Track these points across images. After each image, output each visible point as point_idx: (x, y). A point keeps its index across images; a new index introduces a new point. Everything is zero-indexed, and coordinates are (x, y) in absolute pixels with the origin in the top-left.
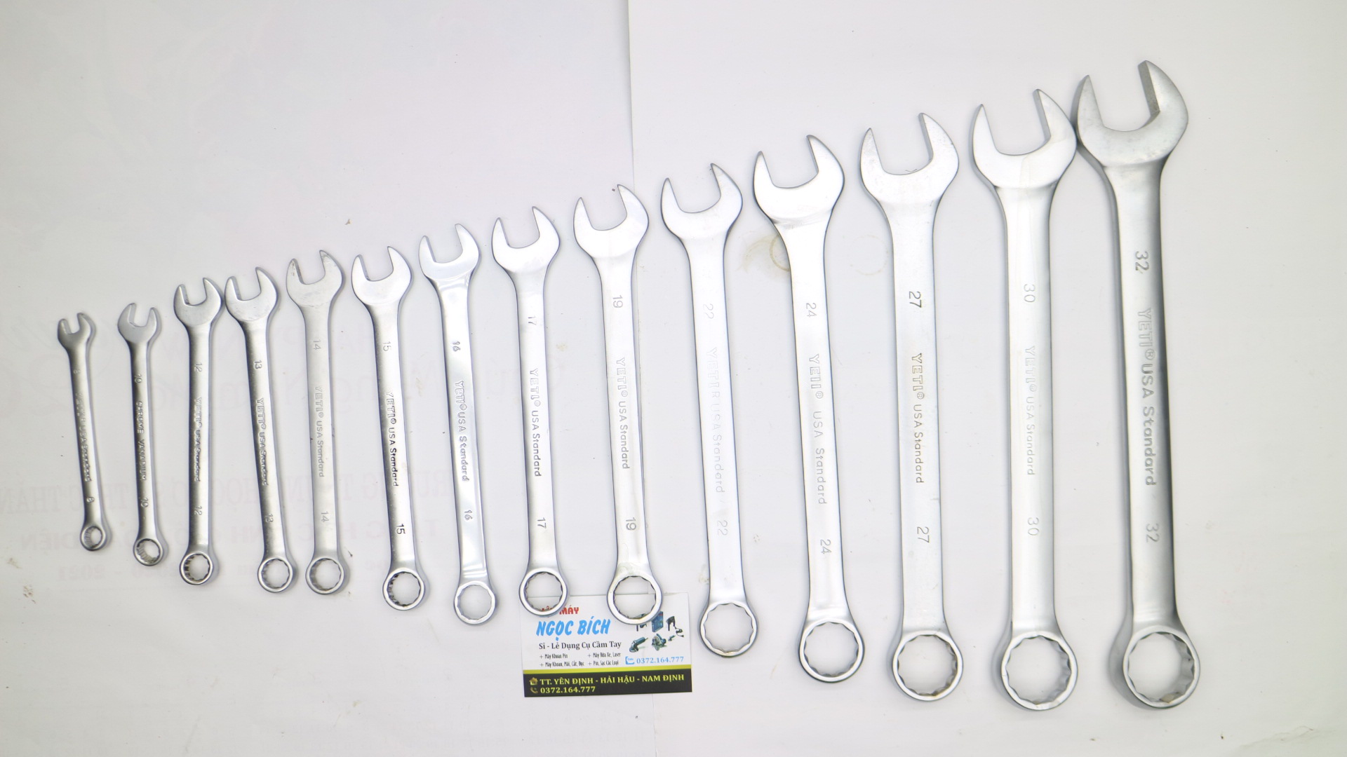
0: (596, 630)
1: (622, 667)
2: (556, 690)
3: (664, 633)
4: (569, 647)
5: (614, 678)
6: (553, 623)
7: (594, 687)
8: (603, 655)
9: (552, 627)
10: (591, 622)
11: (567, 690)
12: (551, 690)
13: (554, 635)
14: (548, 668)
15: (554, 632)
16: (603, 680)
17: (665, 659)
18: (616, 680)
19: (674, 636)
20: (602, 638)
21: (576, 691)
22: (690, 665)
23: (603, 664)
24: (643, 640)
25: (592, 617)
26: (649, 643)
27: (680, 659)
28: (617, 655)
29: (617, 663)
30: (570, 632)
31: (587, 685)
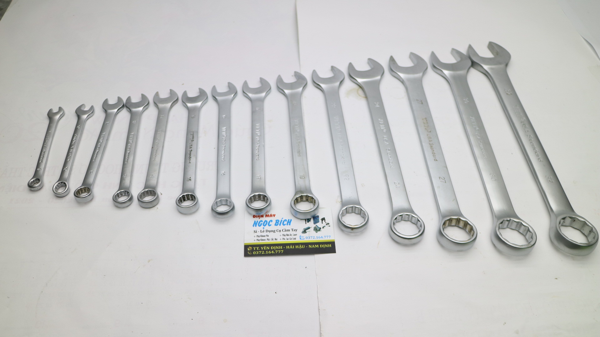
0: (284, 224)
1: (298, 240)
2: (262, 252)
3: (320, 225)
4: (270, 231)
5: (293, 246)
6: (262, 221)
7: (283, 251)
8: (287, 235)
9: (261, 223)
10: (282, 221)
11: (268, 252)
12: (259, 253)
13: (262, 226)
14: (258, 242)
15: (262, 225)
16: (288, 247)
17: (321, 237)
18: (295, 247)
19: (325, 226)
20: (287, 227)
21: (273, 253)
22: (334, 240)
23: (288, 239)
24: (309, 228)
25: (282, 218)
26: (312, 229)
27: (329, 237)
28: (295, 235)
29: (295, 239)
30: (271, 225)
31: (279, 249)
